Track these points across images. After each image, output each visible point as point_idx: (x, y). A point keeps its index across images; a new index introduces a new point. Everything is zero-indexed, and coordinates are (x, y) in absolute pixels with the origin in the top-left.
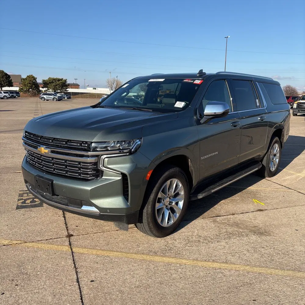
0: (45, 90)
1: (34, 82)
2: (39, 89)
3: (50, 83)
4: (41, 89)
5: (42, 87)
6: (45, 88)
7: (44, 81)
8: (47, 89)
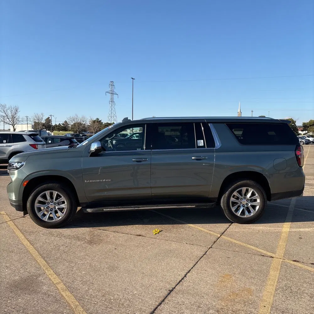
0: (305, 133)
1: (293, 126)
2: (298, 132)
3: (311, 126)
4: (300, 132)
5: (302, 131)
6: (304, 131)
7: (304, 124)
8: (307, 132)
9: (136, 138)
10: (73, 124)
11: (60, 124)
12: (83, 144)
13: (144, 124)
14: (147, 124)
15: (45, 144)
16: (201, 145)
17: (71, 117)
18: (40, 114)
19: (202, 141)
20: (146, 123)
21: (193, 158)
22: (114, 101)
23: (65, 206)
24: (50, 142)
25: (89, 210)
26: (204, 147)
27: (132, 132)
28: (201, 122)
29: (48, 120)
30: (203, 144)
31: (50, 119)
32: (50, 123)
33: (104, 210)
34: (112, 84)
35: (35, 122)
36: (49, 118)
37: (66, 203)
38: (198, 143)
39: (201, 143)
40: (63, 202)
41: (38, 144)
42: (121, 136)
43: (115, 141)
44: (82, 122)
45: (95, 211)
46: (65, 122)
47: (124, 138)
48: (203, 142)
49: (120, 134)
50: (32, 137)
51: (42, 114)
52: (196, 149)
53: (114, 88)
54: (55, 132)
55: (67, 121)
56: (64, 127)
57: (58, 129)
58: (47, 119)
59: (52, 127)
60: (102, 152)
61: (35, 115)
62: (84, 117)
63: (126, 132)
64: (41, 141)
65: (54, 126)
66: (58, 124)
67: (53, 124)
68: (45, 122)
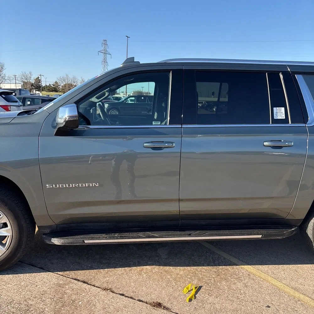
9: (130, 102)
10: (63, 85)
11: (50, 85)
12: (44, 109)
13: (168, 71)
14: (174, 71)
15: (21, 106)
16: (280, 118)
17: (62, 78)
18: (28, 73)
19: (283, 109)
20: (171, 70)
21: (266, 144)
22: (108, 61)
23: (7, 232)
24: (29, 103)
25: (56, 241)
26: (285, 121)
27: (125, 96)
28: (280, 72)
29: (38, 80)
30: (284, 115)
31: (39, 79)
32: (40, 83)
33: (86, 241)
34: (105, 43)
35: (24, 82)
36: (39, 77)
37: (9, 227)
38: (275, 113)
39: (280, 113)
40: (5, 225)
41: (11, 106)
42: (114, 99)
43: (108, 105)
44: (73, 83)
45: (68, 243)
46: (55, 82)
47: (117, 101)
48: (284, 112)
49: (113, 97)
50: (4, 96)
51: (30, 73)
52: (271, 125)
53: (107, 47)
54: (43, 92)
55: (58, 81)
56: (54, 88)
57: (48, 90)
58: (36, 79)
59: (42, 88)
60: (80, 127)
61: (22, 74)
62: (75, 78)
63: (119, 95)
64: (17, 102)
65: (45, 86)
66: (48, 85)
67: (43, 85)
68: (35, 82)
